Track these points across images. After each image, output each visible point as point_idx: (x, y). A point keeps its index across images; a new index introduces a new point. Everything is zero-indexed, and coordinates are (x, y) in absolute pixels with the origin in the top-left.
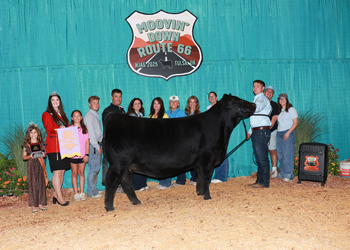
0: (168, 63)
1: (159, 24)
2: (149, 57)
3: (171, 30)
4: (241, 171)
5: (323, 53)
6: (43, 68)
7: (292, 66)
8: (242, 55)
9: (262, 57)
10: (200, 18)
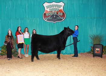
0: (55, 18)
1: (53, 6)
2: (49, 16)
3: (56, 8)
6: (18, 19)
7: (95, 19)
8: (79, 16)
9: (85, 16)
10: (66, 4)
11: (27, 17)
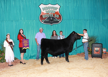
0: (52, 20)
1: (49, 8)
2: (46, 18)
3: (53, 10)
4: (74, 53)
6: (12, 21)
7: (88, 21)
8: (74, 18)
9: (80, 19)
10: (61, 7)
11: (23, 19)
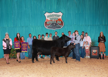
1: (53, 15)
2: (50, 24)
3: (56, 17)
5: (99, 23)
7: (89, 27)
8: (75, 24)
9: (81, 24)
10: (64, 14)
